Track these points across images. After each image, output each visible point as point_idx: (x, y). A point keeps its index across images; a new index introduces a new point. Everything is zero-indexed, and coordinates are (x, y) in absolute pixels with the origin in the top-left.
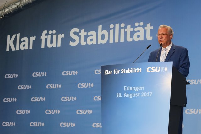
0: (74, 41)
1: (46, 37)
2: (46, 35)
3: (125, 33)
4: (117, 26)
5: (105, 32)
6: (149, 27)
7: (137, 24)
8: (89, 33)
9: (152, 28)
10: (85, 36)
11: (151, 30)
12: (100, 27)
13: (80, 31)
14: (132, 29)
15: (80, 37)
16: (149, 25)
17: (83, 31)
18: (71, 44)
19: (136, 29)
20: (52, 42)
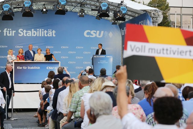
0: (21, 34)
1: (6, 31)
2: (6, 30)
3: (44, 33)
4: (40, 30)
5: (35, 32)
6: (54, 32)
7: (49, 30)
8: (28, 32)
9: (55, 32)
10: (26, 32)
11: (55, 33)
12: (33, 30)
13: (23, 30)
14: (47, 32)
15: (23, 33)
16: (54, 31)
17: (25, 30)
18: (19, 35)
19: (48, 32)
20: (9, 34)
